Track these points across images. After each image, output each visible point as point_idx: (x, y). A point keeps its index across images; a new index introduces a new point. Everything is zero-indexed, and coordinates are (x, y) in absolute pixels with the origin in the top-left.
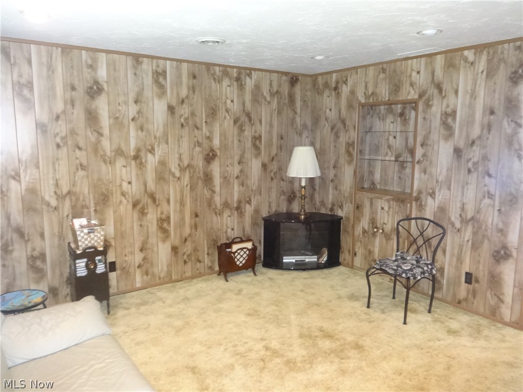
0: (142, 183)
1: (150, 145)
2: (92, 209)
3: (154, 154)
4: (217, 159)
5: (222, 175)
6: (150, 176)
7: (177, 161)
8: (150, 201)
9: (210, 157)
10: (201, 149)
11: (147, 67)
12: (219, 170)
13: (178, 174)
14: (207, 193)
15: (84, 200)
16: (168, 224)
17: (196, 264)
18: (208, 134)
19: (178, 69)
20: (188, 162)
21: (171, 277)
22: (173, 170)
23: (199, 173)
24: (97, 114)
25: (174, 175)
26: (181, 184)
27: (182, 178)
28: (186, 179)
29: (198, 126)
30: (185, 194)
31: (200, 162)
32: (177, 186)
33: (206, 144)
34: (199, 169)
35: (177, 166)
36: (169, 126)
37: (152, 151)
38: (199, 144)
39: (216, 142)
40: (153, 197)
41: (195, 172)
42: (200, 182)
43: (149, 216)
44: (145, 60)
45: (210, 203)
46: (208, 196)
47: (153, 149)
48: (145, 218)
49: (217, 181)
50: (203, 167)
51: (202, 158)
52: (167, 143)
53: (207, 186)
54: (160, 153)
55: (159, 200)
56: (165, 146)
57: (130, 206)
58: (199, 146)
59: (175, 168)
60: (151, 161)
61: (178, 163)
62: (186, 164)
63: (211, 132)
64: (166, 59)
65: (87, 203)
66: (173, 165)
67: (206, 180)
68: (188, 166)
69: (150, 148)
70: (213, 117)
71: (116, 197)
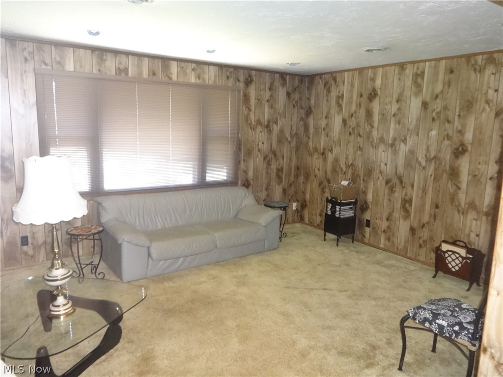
0: (394, 166)
1: (403, 136)
2: (362, 178)
3: (406, 144)
4: (467, 155)
5: (471, 172)
6: (401, 161)
7: (424, 152)
8: (398, 182)
9: (460, 151)
10: (450, 142)
11: (409, 71)
12: (467, 166)
13: (424, 163)
14: (451, 189)
15: (358, 171)
16: (409, 206)
17: (430, 253)
18: (460, 128)
19: (436, 67)
20: (435, 154)
21: (407, 253)
22: (420, 159)
23: (445, 165)
24: (372, 112)
25: (421, 163)
26: (425, 173)
27: (427, 168)
28: (431, 170)
29: (450, 120)
30: (428, 183)
31: (447, 156)
32: (422, 175)
33: (456, 138)
34: (445, 162)
35: (424, 156)
36: (421, 119)
37: (405, 141)
38: (448, 137)
39: (469, 136)
40: (401, 180)
41: (440, 164)
42: (445, 175)
43: (396, 194)
44: (409, 66)
45: (453, 198)
46: (452, 191)
47: (406, 139)
48: (392, 195)
49: (464, 178)
50: (450, 160)
51: (450, 152)
52: (418, 135)
53: (451, 181)
54: (410, 144)
55: (405, 183)
56: (416, 137)
57: (384, 183)
58: (448, 139)
59: (422, 158)
60: (403, 149)
61: (425, 153)
62: (432, 156)
63: (464, 126)
64: (425, 61)
65: (360, 174)
66: (420, 155)
67: (451, 174)
68: (435, 157)
69: (403, 138)
70: (468, 110)
71: (376, 174)
